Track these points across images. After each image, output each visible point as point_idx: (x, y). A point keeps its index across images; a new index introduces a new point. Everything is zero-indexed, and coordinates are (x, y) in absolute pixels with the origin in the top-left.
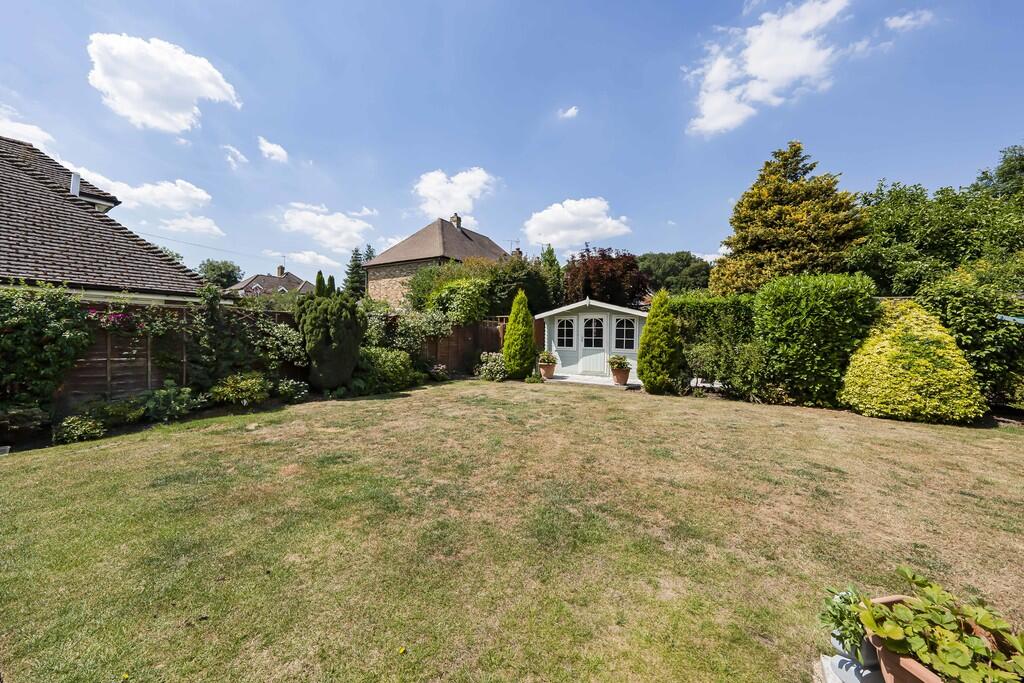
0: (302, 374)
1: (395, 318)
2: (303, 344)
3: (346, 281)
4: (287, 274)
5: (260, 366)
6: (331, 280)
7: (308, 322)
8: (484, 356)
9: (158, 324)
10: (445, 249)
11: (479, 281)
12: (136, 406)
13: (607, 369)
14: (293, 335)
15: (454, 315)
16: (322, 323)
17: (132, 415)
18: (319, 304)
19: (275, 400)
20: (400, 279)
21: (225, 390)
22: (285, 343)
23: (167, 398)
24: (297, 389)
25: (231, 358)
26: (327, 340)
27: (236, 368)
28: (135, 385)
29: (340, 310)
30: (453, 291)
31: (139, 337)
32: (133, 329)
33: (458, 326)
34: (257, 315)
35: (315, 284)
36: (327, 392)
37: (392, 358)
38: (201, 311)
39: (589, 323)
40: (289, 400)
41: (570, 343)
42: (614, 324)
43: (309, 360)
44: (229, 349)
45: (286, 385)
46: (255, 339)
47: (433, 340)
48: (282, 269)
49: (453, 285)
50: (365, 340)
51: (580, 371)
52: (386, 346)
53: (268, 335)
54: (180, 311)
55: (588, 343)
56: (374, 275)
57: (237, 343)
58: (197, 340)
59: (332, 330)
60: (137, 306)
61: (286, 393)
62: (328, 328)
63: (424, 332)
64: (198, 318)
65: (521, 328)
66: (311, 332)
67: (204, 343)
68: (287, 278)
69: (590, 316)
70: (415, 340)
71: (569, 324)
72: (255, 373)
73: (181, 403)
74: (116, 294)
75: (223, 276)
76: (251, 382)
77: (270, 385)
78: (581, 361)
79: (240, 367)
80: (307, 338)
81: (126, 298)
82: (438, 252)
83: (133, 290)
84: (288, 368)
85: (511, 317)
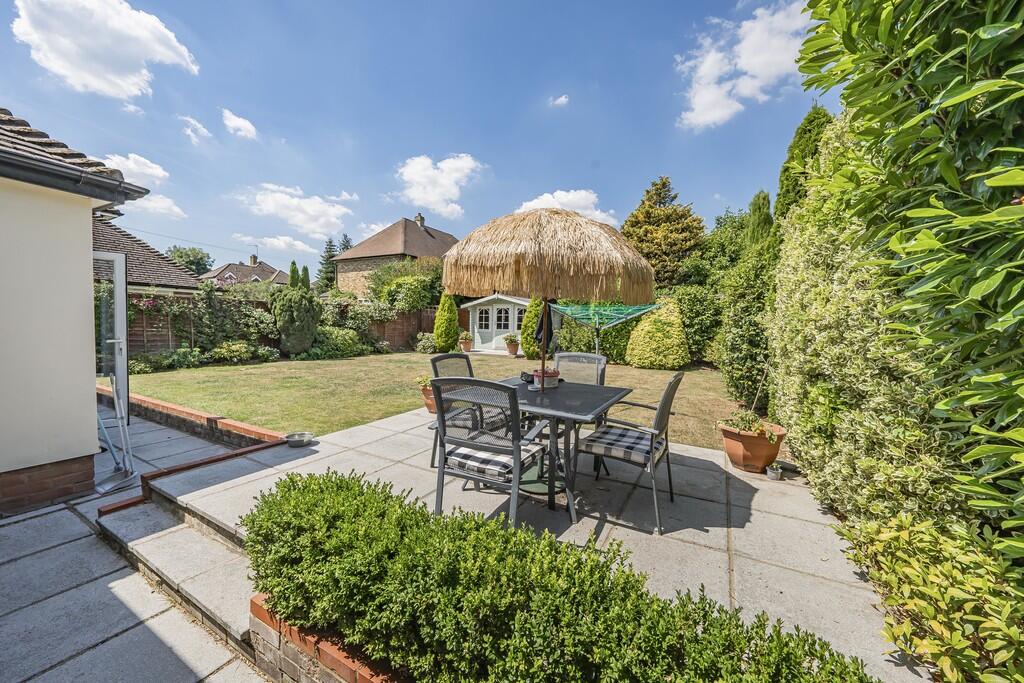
0: (276, 343)
1: (346, 306)
2: (275, 323)
3: (320, 271)
4: (260, 263)
5: (244, 337)
6: (305, 270)
7: (278, 307)
8: (419, 336)
9: (175, 308)
10: (405, 247)
11: (422, 278)
12: (166, 358)
13: (504, 344)
14: (268, 317)
15: (400, 305)
16: (288, 308)
17: (166, 362)
18: (285, 296)
19: (255, 359)
20: (366, 273)
21: (222, 350)
22: (262, 322)
23: (185, 354)
24: (272, 353)
25: (224, 331)
26: (292, 320)
27: (227, 338)
28: (161, 347)
29: (301, 300)
30: (399, 286)
31: (163, 316)
32: (159, 311)
33: (403, 313)
34: (240, 302)
35: (289, 273)
36: (293, 356)
37: (344, 335)
38: (202, 299)
39: (500, 312)
40: (265, 359)
41: (487, 327)
42: (517, 312)
43: (279, 333)
44: (222, 325)
45: (263, 350)
46: (240, 319)
47: (381, 323)
48: (255, 258)
49: (400, 280)
50: (322, 322)
51: (494, 347)
52: (340, 326)
53: (249, 316)
54: (188, 299)
55: (499, 326)
56: (343, 268)
57: (227, 321)
58: (201, 319)
59: (295, 314)
60: (161, 296)
61: (263, 355)
62: (292, 312)
63: (371, 317)
64: (200, 305)
65: (446, 315)
66: (280, 314)
67: (206, 320)
68: (262, 269)
69: (501, 306)
70: (363, 323)
71: (487, 313)
72: (241, 341)
73: (194, 357)
74: (147, 288)
75: (192, 263)
76: (240, 347)
77: (253, 349)
78: (495, 339)
79: (230, 337)
80: (278, 319)
81: (153, 291)
82: (400, 249)
83: (157, 286)
84: (264, 339)
85: (440, 306)
